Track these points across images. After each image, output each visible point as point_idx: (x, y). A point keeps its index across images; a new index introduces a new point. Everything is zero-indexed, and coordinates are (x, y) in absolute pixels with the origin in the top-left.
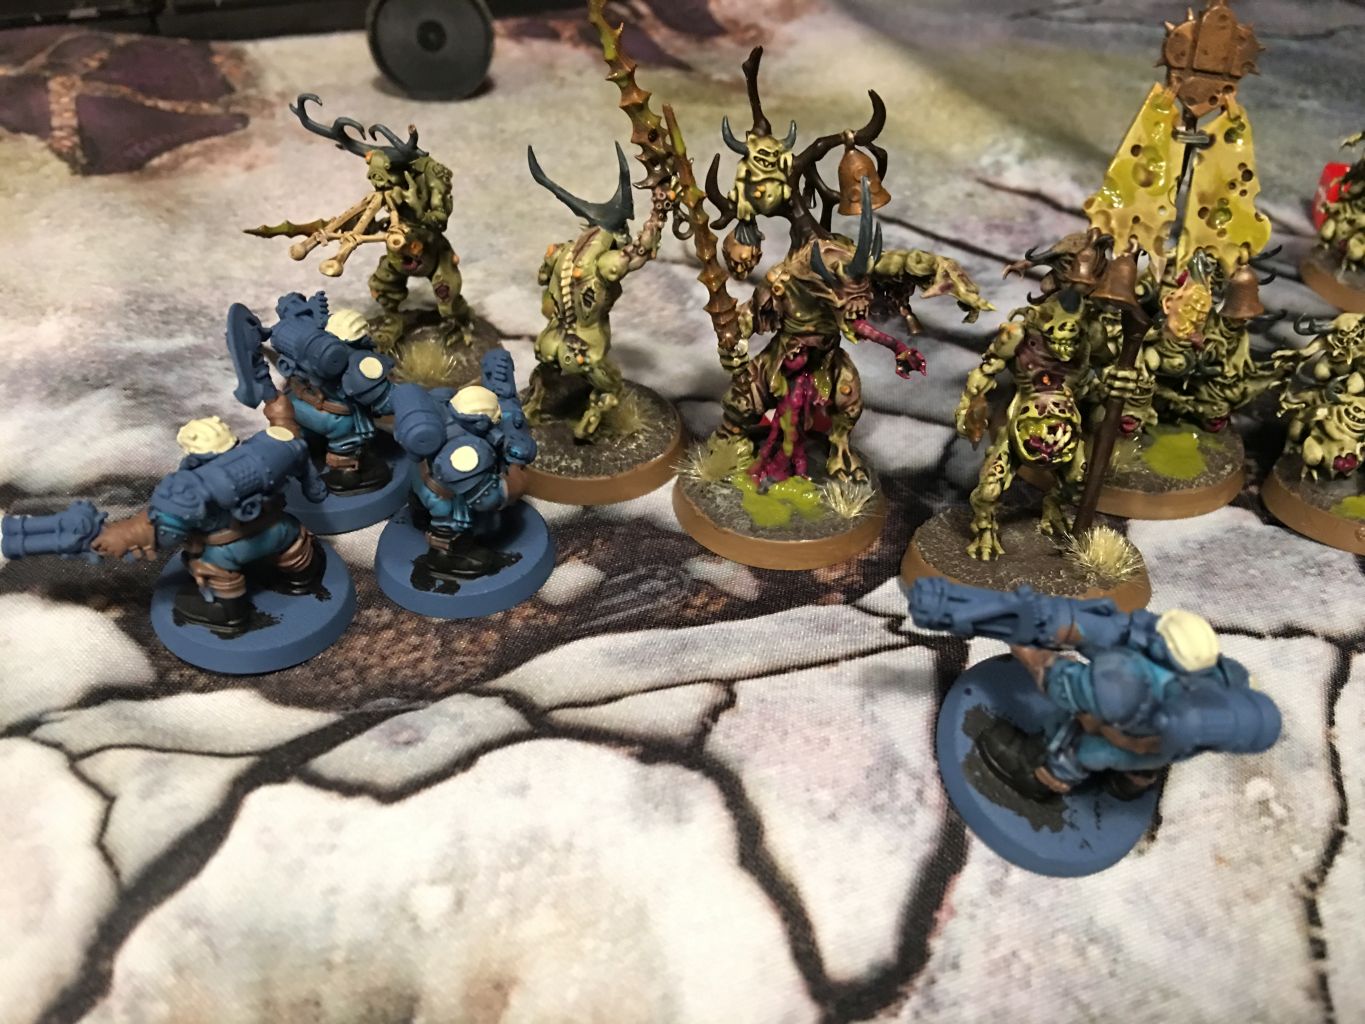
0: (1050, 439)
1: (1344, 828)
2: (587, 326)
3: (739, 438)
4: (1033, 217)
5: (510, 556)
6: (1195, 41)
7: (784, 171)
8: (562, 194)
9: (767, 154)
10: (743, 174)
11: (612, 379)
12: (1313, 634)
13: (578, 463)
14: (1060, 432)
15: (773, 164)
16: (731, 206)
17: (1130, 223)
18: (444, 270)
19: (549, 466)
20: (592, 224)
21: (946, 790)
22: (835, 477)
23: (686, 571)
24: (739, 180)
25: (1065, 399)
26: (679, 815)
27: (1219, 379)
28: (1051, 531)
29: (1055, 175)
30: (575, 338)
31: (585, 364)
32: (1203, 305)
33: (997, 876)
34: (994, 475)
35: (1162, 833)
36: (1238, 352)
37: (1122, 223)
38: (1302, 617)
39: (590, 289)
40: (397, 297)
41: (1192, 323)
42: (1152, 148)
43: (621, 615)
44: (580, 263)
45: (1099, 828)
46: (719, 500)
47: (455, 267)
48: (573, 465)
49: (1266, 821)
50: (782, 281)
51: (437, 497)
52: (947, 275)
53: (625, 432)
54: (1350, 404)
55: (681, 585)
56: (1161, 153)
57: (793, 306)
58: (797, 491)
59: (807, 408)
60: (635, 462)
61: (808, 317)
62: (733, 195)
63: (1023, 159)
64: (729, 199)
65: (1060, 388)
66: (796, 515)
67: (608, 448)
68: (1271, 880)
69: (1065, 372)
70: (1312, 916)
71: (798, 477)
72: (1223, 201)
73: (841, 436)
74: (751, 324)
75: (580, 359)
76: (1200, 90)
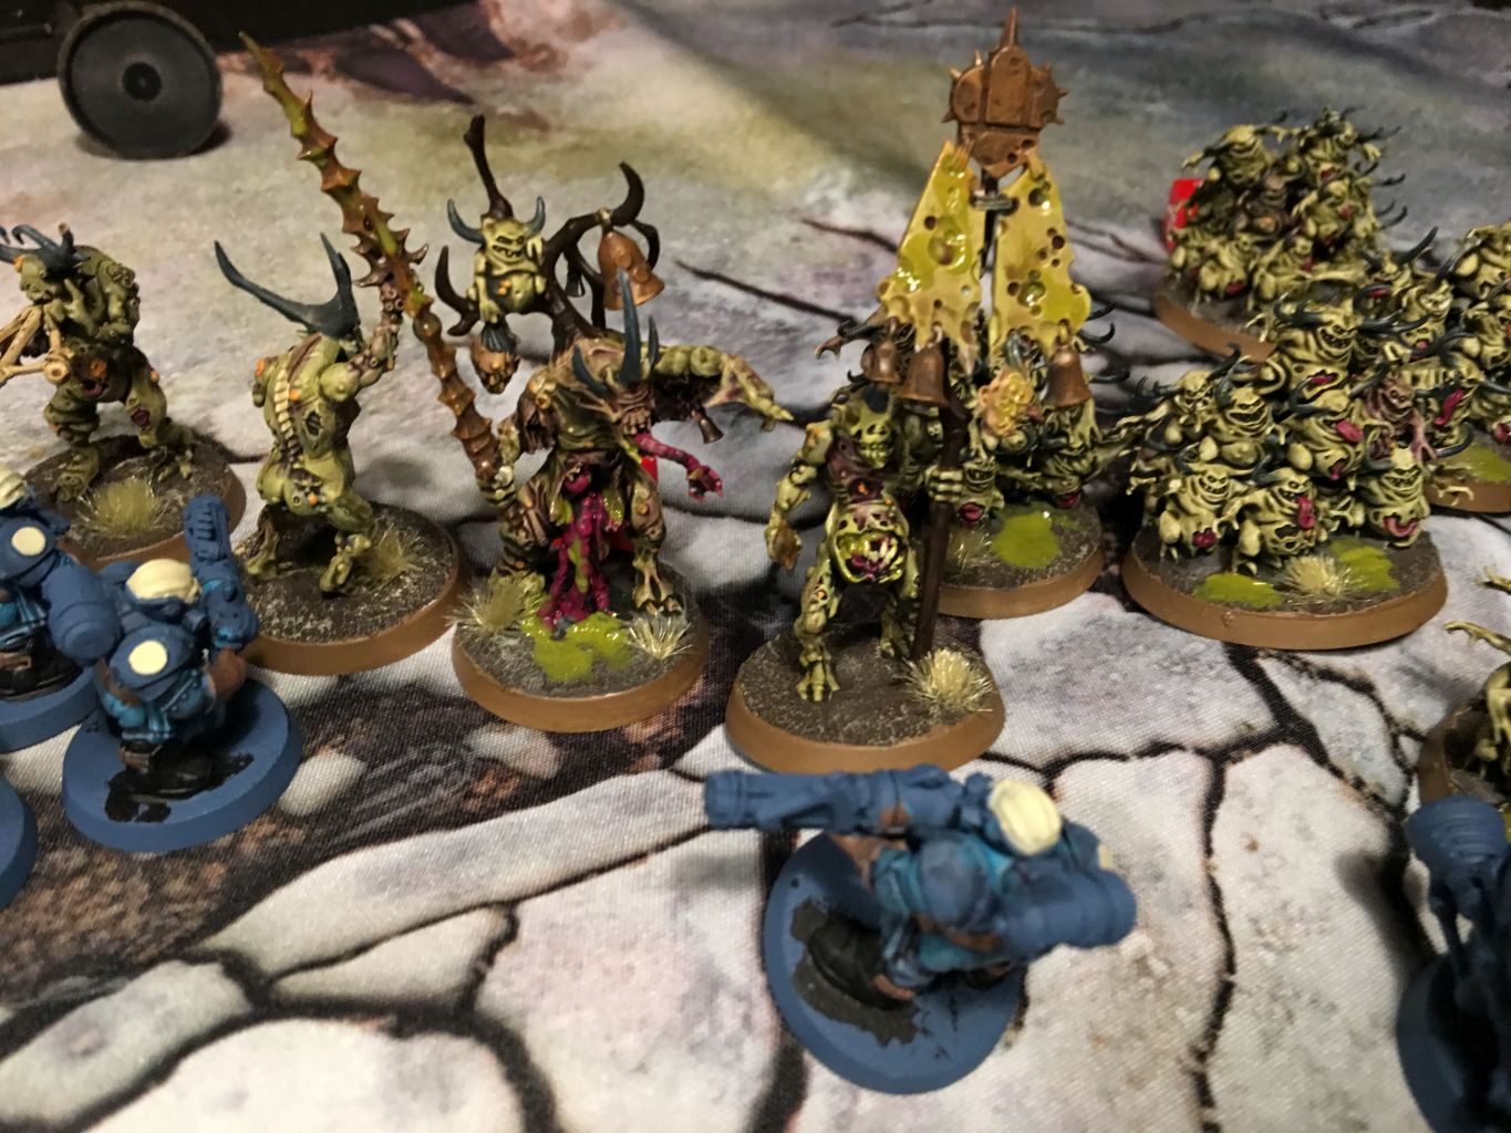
0: (874, 556)
1: (1232, 978)
2: (319, 457)
3: (525, 573)
4: (866, 261)
5: (239, 759)
6: (985, 90)
7: (534, 258)
8: (267, 297)
9: (509, 242)
10: (482, 267)
11: (359, 517)
12: (1180, 747)
13: (327, 624)
14: (884, 547)
15: (518, 254)
16: (471, 307)
17: (931, 307)
18: (140, 392)
19: (289, 631)
20: (311, 330)
21: (779, 1008)
22: (642, 610)
23: (469, 749)
24: (478, 274)
25: (885, 508)
26: (446, 1097)
27: (1065, 452)
28: (892, 652)
29: (887, 211)
30: (304, 474)
31: (319, 504)
32: (1022, 397)
33: (845, 1105)
34: (815, 602)
35: (1030, 1016)
36: (1083, 418)
37: (922, 308)
38: (1168, 729)
39: (313, 414)
40: (84, 428)
41: (1012, 418)
42: (948, 219)
43: (386, 818)
44: (297, 383)
45: (956, 1029)
46: (504, 654)
47: (155, 386)
48: (321, 627)
49: (1147, 982)
50: (547, 392)
51: (124, 703)
52: (734, 378)
53: (387, 577)
54: (1204, 473)
55: (462, 767)
56: (959, 223)
57: (563, 421)
58: (599, 631)
59: (598, 534)
60: (400, 614)
61: (583, 432)
62: (472, 293)
63: (851, 193)
64: (468, 299)
65: (879, 496)
66: (599, 662)
67: (367, 600)
68: (1155, 1056)
69: (883, 478)
70: (1204, 1096)
71: (599, 614)
72: (1034, 274)
73: (645, 560)
74: (517, 444)
75: (312, 498)
76: (997, 147)
